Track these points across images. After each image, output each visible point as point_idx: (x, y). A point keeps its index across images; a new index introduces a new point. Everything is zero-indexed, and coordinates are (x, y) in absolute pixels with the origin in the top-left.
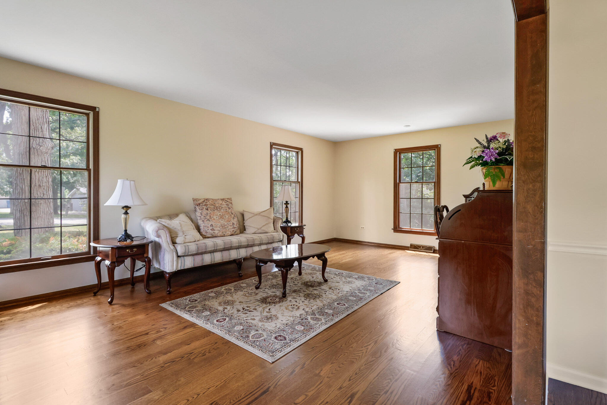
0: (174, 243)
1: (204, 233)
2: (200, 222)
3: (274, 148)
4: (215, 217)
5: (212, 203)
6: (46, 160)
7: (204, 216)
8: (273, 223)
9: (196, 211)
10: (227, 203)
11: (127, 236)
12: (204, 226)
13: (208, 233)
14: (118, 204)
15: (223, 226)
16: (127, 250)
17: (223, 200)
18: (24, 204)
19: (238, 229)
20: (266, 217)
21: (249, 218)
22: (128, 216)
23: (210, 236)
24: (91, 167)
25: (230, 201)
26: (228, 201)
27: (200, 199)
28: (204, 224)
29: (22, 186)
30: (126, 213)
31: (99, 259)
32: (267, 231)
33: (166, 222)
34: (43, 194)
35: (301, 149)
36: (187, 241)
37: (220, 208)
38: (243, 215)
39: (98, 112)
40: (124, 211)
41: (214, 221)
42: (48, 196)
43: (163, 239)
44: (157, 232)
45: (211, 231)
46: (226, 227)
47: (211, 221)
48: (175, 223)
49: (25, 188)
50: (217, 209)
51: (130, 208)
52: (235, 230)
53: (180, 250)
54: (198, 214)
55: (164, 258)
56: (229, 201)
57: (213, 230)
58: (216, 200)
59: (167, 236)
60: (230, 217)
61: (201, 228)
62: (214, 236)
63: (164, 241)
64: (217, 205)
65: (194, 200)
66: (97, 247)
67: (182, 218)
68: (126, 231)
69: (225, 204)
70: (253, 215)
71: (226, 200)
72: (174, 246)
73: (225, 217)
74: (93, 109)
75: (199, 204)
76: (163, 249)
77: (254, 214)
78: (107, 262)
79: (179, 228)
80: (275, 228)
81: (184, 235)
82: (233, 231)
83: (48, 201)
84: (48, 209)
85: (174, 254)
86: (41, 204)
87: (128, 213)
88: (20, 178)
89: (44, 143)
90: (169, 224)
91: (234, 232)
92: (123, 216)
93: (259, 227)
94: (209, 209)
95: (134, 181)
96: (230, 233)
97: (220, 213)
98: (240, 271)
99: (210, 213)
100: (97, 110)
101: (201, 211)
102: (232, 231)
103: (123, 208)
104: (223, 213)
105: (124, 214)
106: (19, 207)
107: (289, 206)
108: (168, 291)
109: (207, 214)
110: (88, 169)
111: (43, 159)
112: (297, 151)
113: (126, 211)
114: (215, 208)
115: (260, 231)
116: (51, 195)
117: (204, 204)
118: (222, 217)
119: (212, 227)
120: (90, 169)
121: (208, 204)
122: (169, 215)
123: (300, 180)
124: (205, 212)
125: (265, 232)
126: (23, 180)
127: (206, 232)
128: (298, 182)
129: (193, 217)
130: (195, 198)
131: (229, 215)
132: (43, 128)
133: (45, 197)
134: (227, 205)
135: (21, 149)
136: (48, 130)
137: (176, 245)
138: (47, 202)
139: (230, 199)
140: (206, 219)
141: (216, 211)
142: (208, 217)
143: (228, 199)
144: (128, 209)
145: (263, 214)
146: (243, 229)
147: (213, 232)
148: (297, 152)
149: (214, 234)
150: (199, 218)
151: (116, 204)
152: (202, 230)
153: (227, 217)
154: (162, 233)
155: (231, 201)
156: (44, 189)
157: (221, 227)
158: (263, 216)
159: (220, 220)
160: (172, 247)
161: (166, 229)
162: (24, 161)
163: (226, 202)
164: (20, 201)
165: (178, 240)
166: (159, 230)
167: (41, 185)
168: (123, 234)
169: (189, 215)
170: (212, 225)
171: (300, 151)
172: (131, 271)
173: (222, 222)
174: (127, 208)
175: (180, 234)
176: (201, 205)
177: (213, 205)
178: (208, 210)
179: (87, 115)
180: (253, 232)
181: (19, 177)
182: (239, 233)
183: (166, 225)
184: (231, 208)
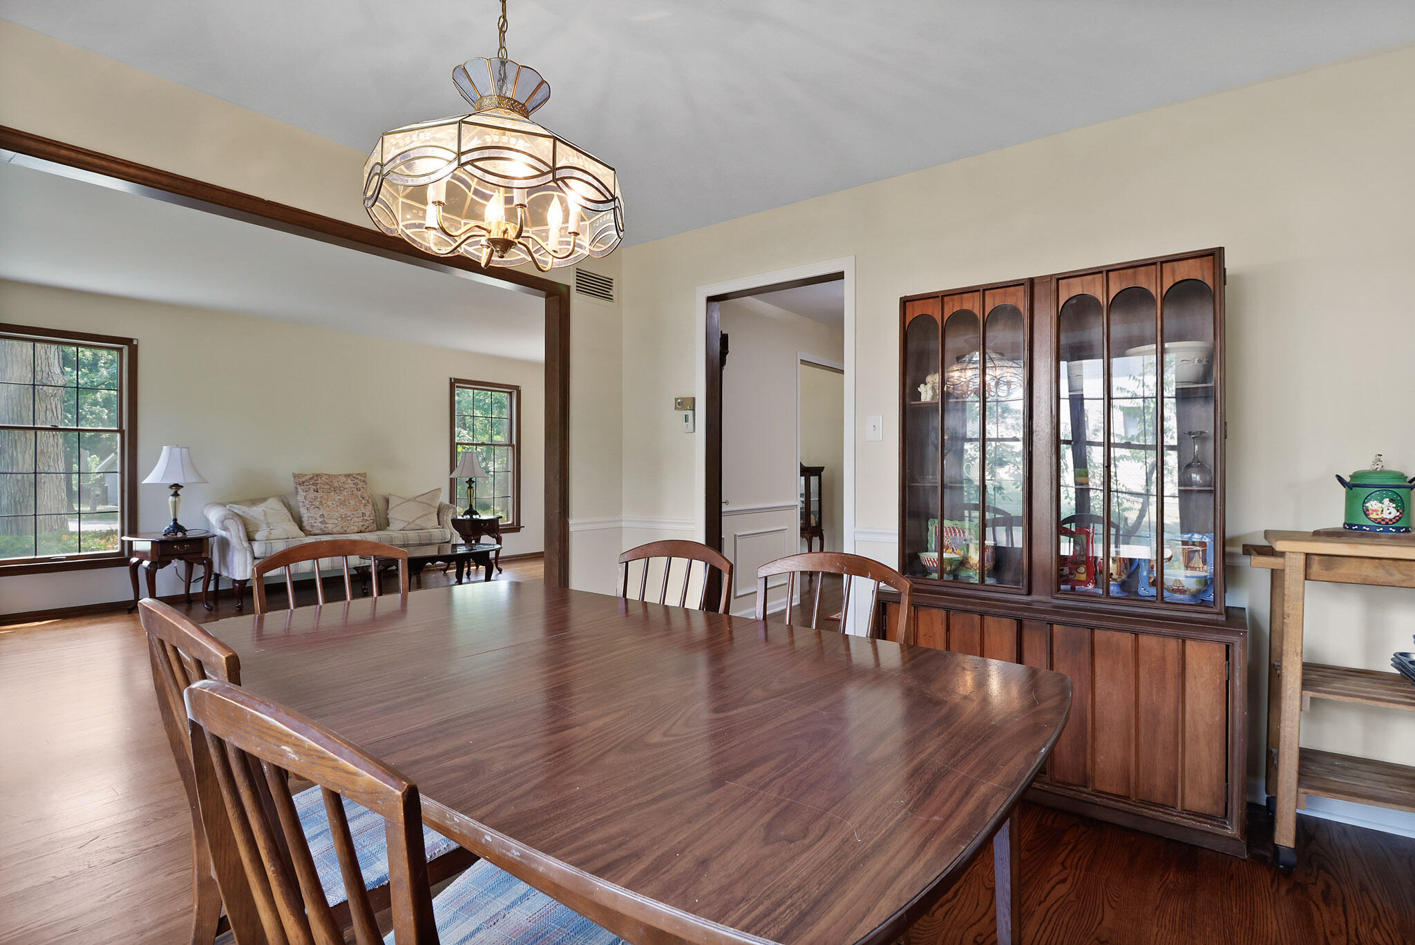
0: (250, 539)
1: (308, 528)
2: (303, 511)
3: (457, 387)
4: (330, 503)
5: (327, 481)
6: (54, 407)
7: (310, 502)
8: (436, 513)
9: (297, 492)
10: (356, 481)
11: (177, 527)
12: (308, 517)
13: (315, 528)
14: (162, 480)
15: (344, 518)
16: (175, 547)
17: (347, 476)
18: (15, 483)
19: (373, 523)
20: (424, 504)
21: (396, 506)
22: (179, 499)
23: (317, 532)
24: (125, 427)
25: (362, 478)
26: (360, 479)
27: (306, 475)
28: (308, 514)
29: (12, 452)
30: (176, 495)
31: (134, 560)
32: (424, 525)
33: (239, 509)
34: (49, 466)
35: (517, 389)
36: (272, 537)
37: (342, 489)
38: (387, 501)
39: (136, 346)
40: (172, 492)
41: (327, 509)
42: (57, 469)
43: (232, 533)
44: (222, 522)
45: (320, 525)
46: (349, 518)
47: (321, 509)
48: (255, 512)
49: (17, 455)
50: (335, 491)
51: (182, 487)
52: (366, 524)
53: (258, 549)
54: (300, 498)
55: (232, 560)
56: (359, 477)
57: (323, 522)
58: (336, 476)
59: (240, 529)
60: (358, 504)
61: (303, 519)
62: (327, 531)
63: (234, 535)
64: (336, 484)
65: (295, 476)
66: (132, 541)
67: (273, 504)
68: (175, 520)
69: (351, 482)
70: (403, 501)
71: (354, 476)
72: (250, 544)
73: (349, 503)
74: (128, 341)
75: (303, 482)
76: (231, 547)
77: (405, 499)
78: (146, 563)
79: (262, 518)
80: (441, 522)
81: (268, 529)
82: (362, 526)
83: (57, 478)
84: (56, 493)
85: (248, 554)
86: (44, 482)
87: (179, 495)
88: (9, 438)
89: (50, 379)
90: (244, 512)
91: (365, 527)
92: (171, 499)
93: (411, 520)
94: (319, 490)
95: (188, 448)
96: (356, 529)
97: (340, 497)
98: (365, 585)
99: (321, 497)
100: (135, 343)
101: (305, 494)
102: (360, 526)
103: (171, 487)
104: (346, 498)
105: (172, 496)
106: (7, 489)
107: (473, 485)
108: (238, 607)
109: (316, 498)
110: (121, 431)
111: (49, 407)
112: (510, 390)
113: (176, 492)
114: (332, 489)
115: (412, 526)
116: (61, 467)
117: (311, 483)
118: (342, 503)
119: (322, 519)
120: (124, 431)
121: (319, 482)
122: (251, 500)
123: (514, 442)
124: (312, 494)
125: (420, 528)
126: (13, 442)
127: (312, 526)
128: (511, 444)
129: (292, 503)
130: (297, 472)
131: (357, 500)
132: (48, 353)
133: (52, 470)
134: (356, 484)
135: (10, 390)
136: (57, 357)
137: (252, 542)
138: (55, 479)
139: (364, 475)
140: (314, 506)
141: (332, 494)
142: (317, 503)
143: (357, 474)
144: (179, 489)
145: (419, 499)
146: (382, 523)
147: (323, 526)
148: (510, 393)
149: (325, 529)
150: (301, 504)
151: (158, 481)
152: (305, 524)
153: (352, 502)
154: (231, 524)
155: (365, 477)
156: (50, 457)
157: (340, 519)
158: (420, 502)
159: (339, 508)
160: (246, 544)
161: (238, 518)
162: (15, 409)
163: (353, 479)
164: (8, 478)
165: (258, 536)
166: (226, 519)
167: (45, 451)
168: (172, 524)
169: (285, 500)
170: (322, 515)
171: (515, 392)
172: (185, 581)
173: (342, 511)
174: (177, 486)
175: (264, 526)
176: (305, 484)
177: (327, 484)
178: (317, 492)
179: (120, 350)
180: (400, 529)
181: (7, 439)
182: (375, 529)
183: (240, 513)
184: (362, 489)
